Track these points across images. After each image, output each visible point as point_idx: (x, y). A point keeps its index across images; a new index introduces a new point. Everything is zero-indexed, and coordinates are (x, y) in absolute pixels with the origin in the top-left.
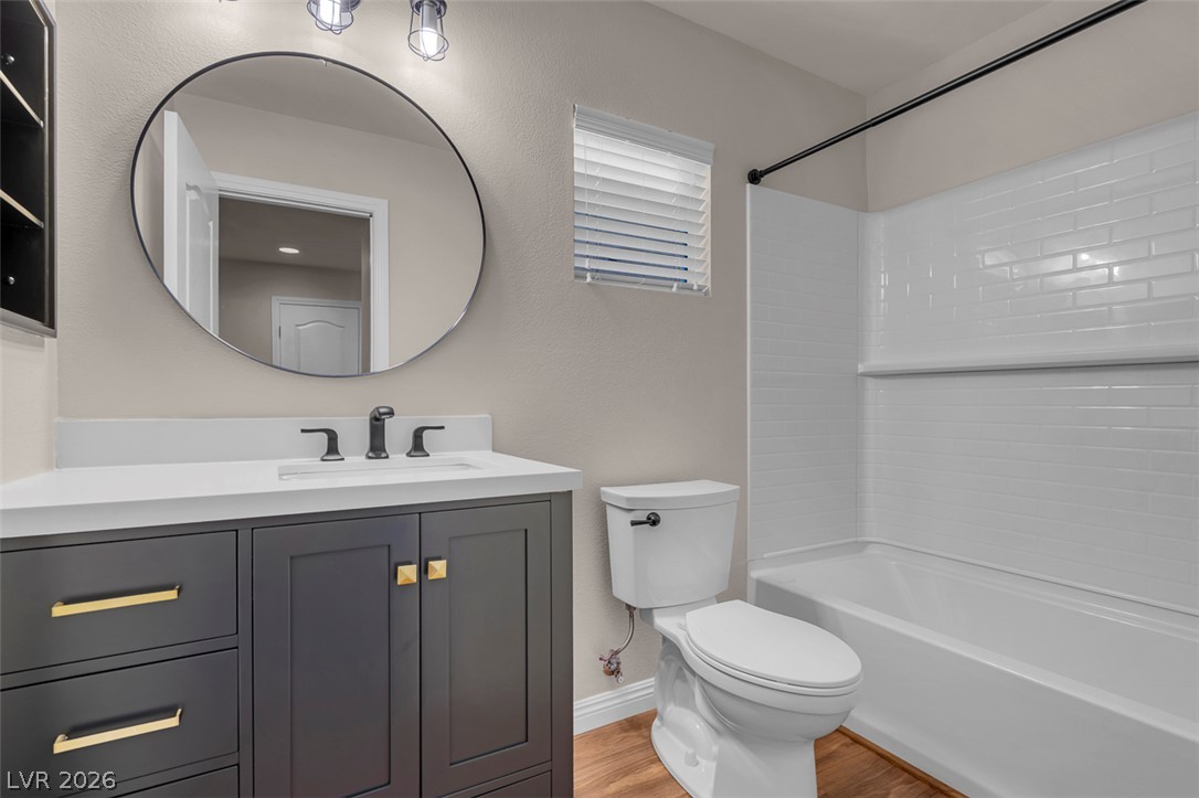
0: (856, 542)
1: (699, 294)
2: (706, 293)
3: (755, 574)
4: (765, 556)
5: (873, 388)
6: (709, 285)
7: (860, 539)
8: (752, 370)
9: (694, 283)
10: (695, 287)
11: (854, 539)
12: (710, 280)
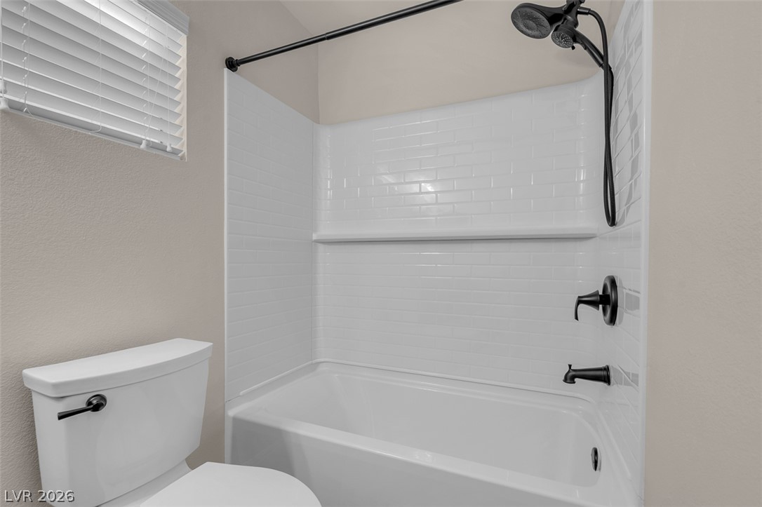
0: (312, 364)
1: (173, 157)
2: (182, 158)
3: (231, 413)
4: (241, 393)
5: (323, 252)
6: (185, 150)
7: (314, 361)
8: (229, 233)
9: (168, 145)
10: (169, 149)
11: (310, 362)
12: (185, 146)
